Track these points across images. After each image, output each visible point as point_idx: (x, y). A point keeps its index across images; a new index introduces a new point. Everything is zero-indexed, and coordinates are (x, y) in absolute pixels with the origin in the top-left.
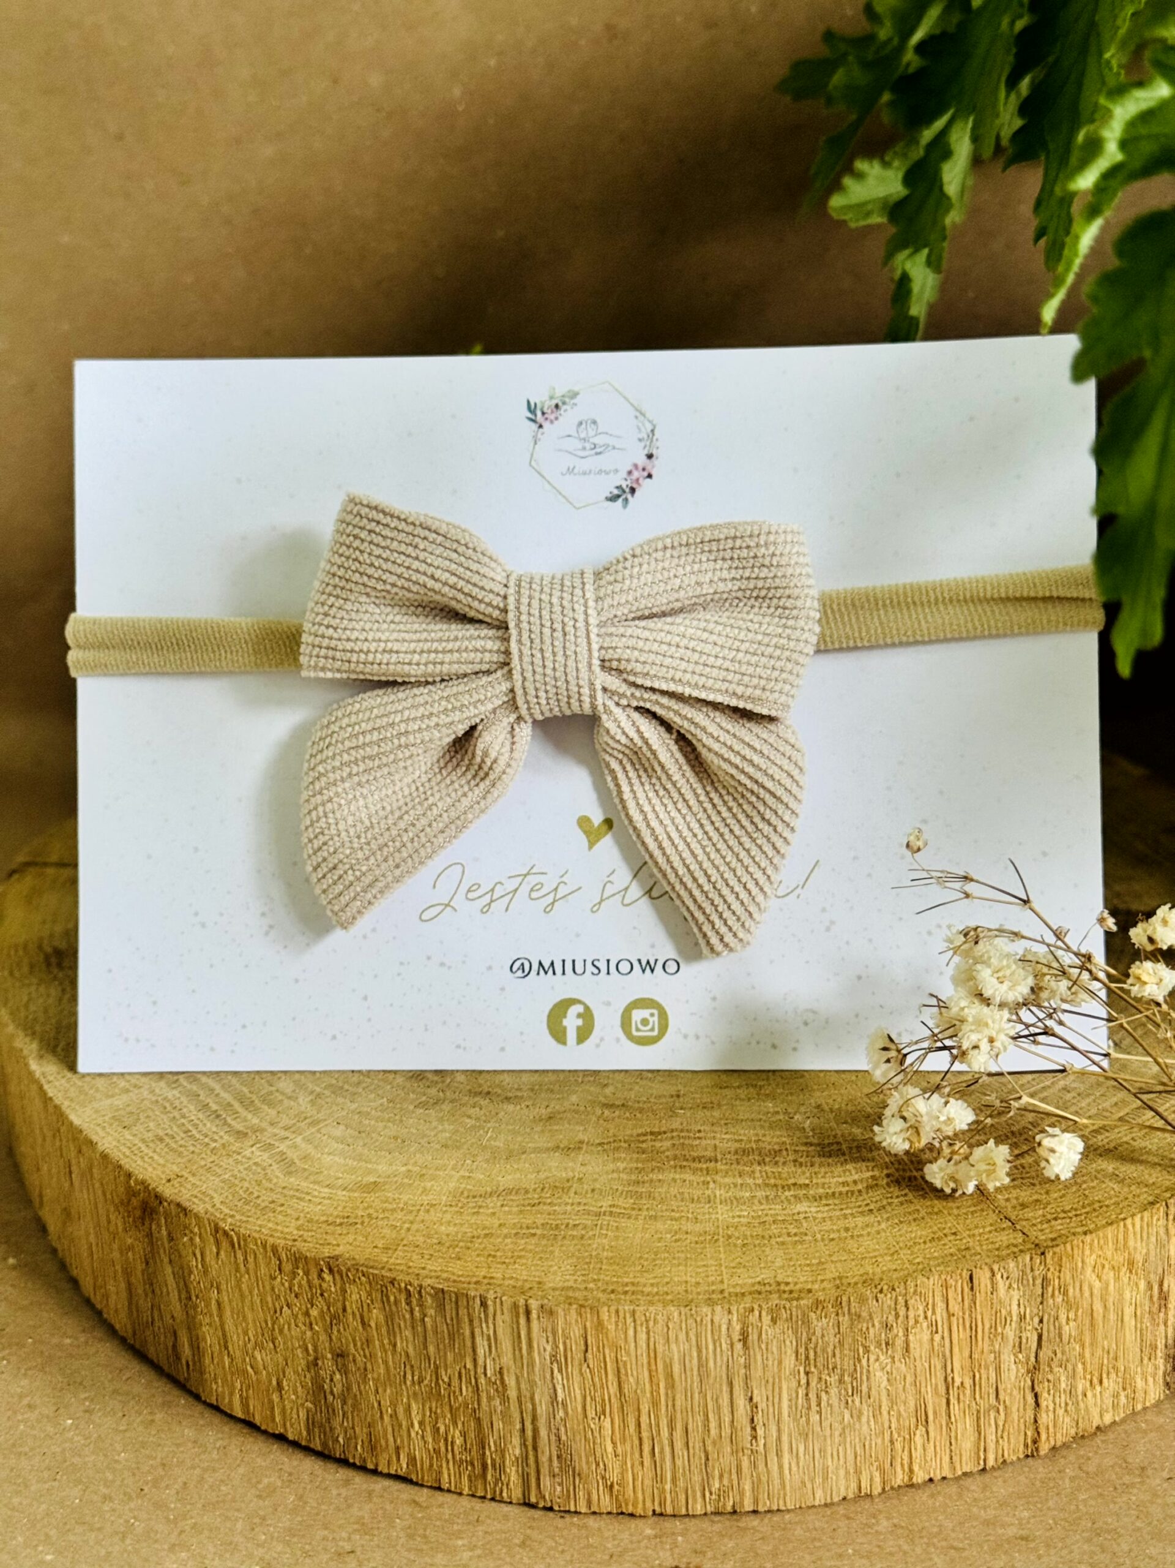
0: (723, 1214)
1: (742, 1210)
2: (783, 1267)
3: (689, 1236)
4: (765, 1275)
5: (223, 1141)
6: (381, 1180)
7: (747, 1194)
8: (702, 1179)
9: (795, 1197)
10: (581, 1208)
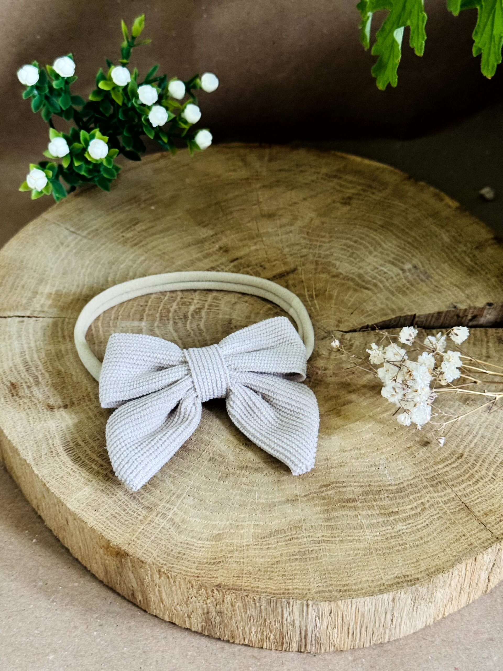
0: (369, 535)
1: (376, 532)
2: (403, 566)
3: (360, 551)
4: (397, 572)
5: (144, 515)
6: (221, 532)
7: (375, 521)
8: (354, 513)
9: (395, 520)
10: (311, 539)
